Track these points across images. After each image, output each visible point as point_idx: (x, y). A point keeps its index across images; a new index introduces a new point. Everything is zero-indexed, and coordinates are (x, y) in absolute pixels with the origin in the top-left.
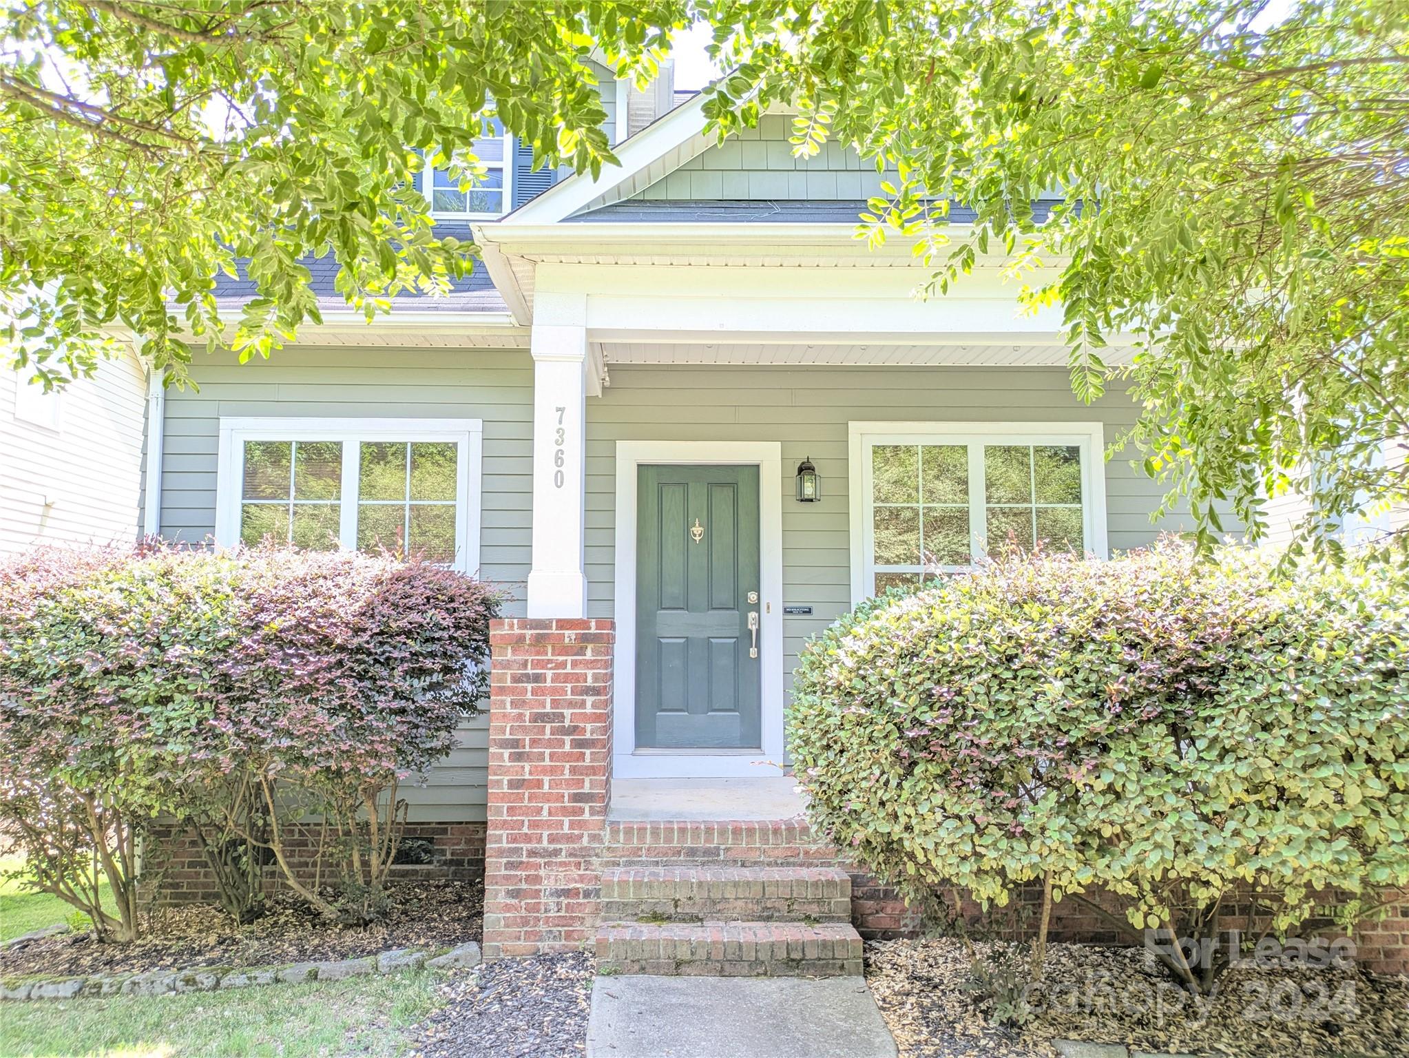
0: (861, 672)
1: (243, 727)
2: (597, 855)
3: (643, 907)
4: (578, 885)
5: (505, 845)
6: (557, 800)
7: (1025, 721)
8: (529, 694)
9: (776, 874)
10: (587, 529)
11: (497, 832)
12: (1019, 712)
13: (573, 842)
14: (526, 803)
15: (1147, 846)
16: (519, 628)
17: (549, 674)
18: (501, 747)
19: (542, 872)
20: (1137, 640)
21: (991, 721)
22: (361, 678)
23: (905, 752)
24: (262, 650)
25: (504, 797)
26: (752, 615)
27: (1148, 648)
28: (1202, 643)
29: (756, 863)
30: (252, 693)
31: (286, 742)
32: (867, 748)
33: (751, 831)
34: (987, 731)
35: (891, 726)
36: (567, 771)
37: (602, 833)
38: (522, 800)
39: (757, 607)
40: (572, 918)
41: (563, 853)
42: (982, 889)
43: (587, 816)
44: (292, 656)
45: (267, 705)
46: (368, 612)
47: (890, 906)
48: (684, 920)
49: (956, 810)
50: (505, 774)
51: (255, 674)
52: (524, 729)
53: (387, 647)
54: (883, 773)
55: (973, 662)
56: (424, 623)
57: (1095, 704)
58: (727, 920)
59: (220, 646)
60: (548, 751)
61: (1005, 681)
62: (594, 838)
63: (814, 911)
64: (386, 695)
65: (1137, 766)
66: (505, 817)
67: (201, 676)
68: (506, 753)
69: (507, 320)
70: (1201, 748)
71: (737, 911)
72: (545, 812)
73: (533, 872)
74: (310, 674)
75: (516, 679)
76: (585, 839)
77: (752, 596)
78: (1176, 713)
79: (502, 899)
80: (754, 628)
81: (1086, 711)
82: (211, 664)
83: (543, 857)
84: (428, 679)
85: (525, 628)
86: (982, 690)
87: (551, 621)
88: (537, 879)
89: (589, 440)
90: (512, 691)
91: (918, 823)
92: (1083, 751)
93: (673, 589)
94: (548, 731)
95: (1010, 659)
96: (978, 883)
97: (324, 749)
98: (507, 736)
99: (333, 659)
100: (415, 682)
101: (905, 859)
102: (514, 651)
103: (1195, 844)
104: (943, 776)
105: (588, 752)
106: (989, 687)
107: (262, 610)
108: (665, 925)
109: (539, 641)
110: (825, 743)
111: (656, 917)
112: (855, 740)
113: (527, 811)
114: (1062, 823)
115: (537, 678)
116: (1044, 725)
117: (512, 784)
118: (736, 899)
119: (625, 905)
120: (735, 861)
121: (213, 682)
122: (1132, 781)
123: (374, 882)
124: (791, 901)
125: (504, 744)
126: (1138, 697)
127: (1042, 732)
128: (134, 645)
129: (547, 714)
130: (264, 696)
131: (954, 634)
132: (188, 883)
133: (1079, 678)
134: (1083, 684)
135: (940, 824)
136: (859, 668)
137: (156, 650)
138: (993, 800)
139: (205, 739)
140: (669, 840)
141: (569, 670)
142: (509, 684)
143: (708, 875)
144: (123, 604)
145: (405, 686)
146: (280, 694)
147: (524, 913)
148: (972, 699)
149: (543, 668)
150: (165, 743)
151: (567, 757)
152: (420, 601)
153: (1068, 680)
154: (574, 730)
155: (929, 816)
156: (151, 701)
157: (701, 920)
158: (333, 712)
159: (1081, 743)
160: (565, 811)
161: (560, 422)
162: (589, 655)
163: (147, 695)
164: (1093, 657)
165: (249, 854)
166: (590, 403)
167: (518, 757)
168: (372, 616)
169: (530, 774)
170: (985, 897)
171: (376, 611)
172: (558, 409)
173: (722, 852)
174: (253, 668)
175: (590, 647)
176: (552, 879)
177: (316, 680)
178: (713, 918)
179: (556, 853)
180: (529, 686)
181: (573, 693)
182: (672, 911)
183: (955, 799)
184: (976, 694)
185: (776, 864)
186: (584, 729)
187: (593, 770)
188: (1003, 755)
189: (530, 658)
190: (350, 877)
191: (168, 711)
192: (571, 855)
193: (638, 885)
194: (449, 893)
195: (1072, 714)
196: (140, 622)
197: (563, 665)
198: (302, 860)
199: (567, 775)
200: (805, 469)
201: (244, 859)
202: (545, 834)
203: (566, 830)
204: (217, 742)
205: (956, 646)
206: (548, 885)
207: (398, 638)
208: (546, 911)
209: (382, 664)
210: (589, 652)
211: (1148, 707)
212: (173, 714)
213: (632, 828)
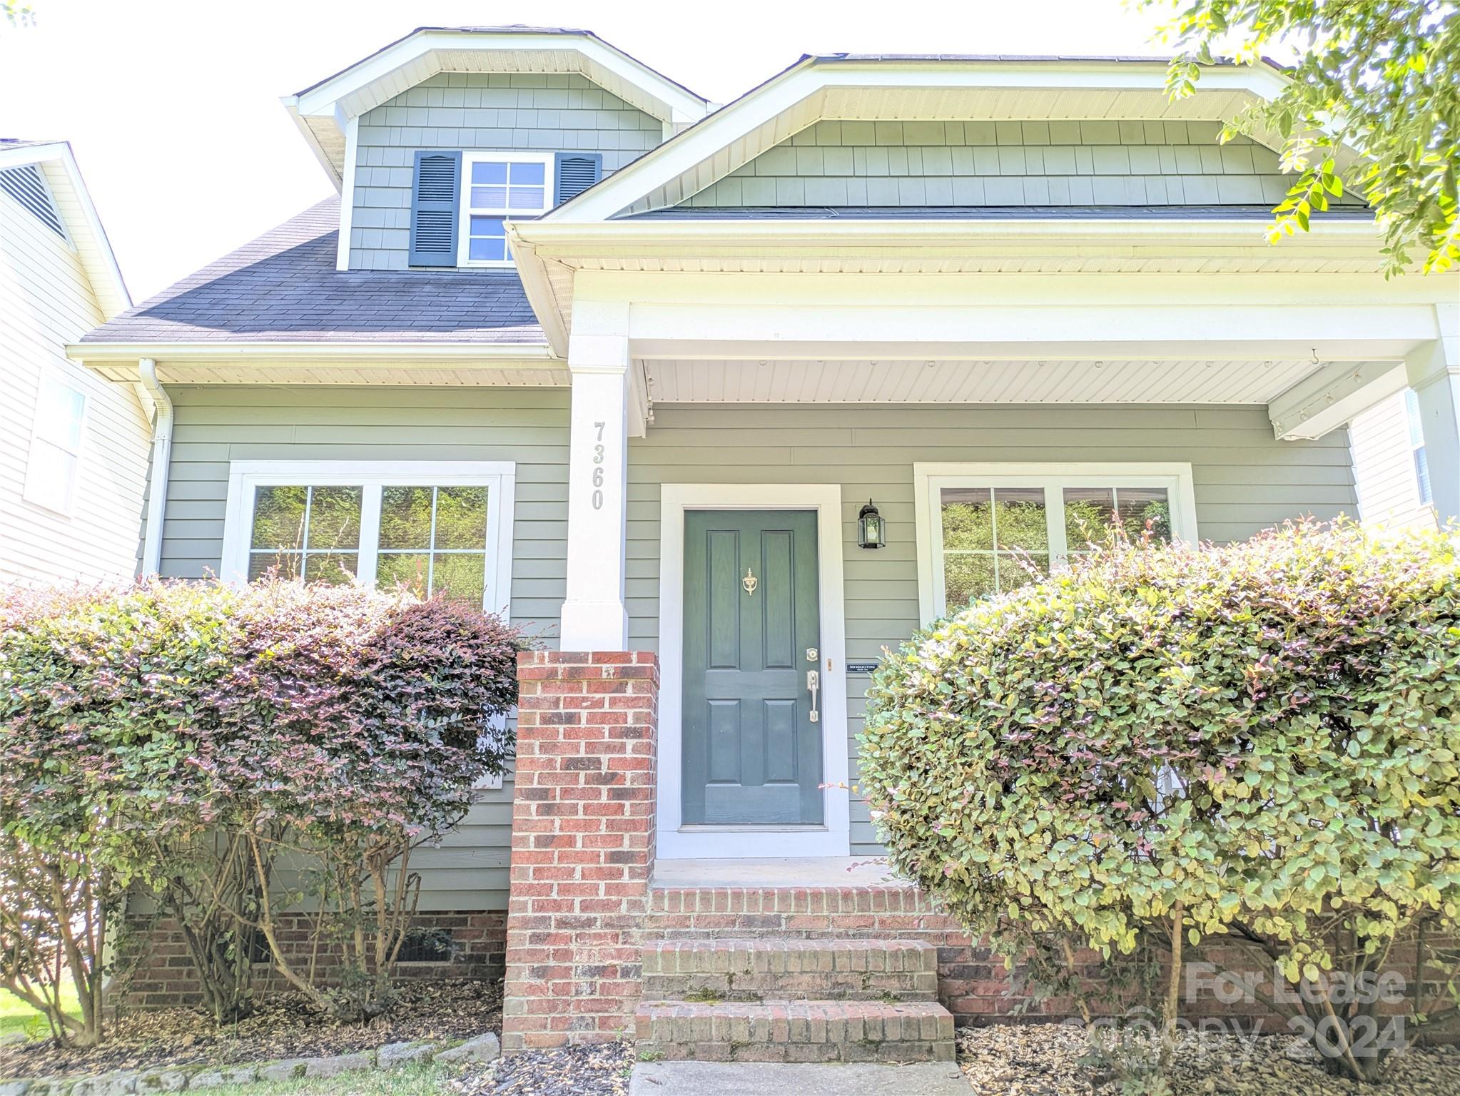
0: (947, 675)
1: (229, 770)
2: (637, 926)
3: (691, 983)
4: (615, 962)
5: (530, 914)
6: (591, 861)
7: (1147, 718)
8: (561, 736)
9: (848, 945)
10: (629, 559)
11: (522, 899)
12: (1139, 708)
13: (610, 910)
14: (555, 863)
15: (1306, 863)
16: (551, 661)
17: (584, 714)
18: (528, 798)
19: (573, 946)
20: (1277, 619)
21: (1106, 719)
22: (369, 714)
23: (1004, 761)
24: (255, 680)
25: (530, 857)
26: (812, 674)
27: (1290, 627)
28: (1355, 618)
29: (823, 935)
30: (241, 729)
31: (278, 786)
32: (958, 761)
33: (817, 896)
34: (1102, 732)
35: (986, 733)
36: (603, 827)
37: (644, 899)
38: (551, 860)
39: (817, 665)
40: (607, 1001)
41: (598, 923)
42: (1103, 928)
43: (626, 878)
44: (289, 687)
45: (259, 742)
46: (380, 642)
47: (983, 987)
48: (740, 999)
49: (1069, 828)
50: (532, 829)
51: (246, 708)
52: (554, 777)
53: (399, 682)
54: (978, 789)
55: (1081, 654)
56: (443, 657)
57: (1231, 693)
58: (791, 998)
59: (208, 677)
60: (581, 803)
61: (1122, 673)
62: (634, 905)
63: (894, 986)
64: (397, 735)
65: (1289, 766)
66: (531, 881)
67: (184, 711)
68: (534, 805)
69: (544, 351)
70: (1365, 740)
71: (804, 986)
72: (578, 875)
73: (562, 946)
74: (309, 709)
75: (546, 720)
76: (624, 907)
77: (812, 653)
78: (1331, 699)
79: (526, 979)
80: (814, 688)
81: (1221, 703)
82: (195, 696)
83: (575, 928)
84: (445, 720)
85: (557, 661)
86: (1094, 684)
87: (587, 654)
88: (567, 955)
89: (631, 483)
90: (541, 733)
91: (1022, 848)
92: (1221, 750)
93: (723, 646)
94: (582, 779)
95: (1125, 648)
96: (1099, 922)
97: (322, 795)
98: (535, 785)
99: (337, 692)
100: (431, 724)
101: (1007, 900)
102: (544, 687)
103: (1366, 858)
104: (1049, 790)
105: (627, 803)
106: (1102, 681)
107: (259, 637)
108: (717, 1003)
109: (573, 675)
110: (906, 760)
111: (707, 995)
112: (942, 754)
113: (557, 874)
114: (1200, 838)
115: (570, 719)
116: (1172, 720)
117: (540, 841)
118: (802, 972)
119: (671, 980)
120: (799, 933)
121: (198, 716)
122: (1282, 783)
123: (379, 970)
124: (866, 975)
125: (532, 794)
126: (1284, 682)
127: (1169, 728)
128: (110, 676)
129: (581, 760)
130: (255, 732)
131: (1056, 625)
132: (169, 984)
133: (1210, 664)
134: (1216, 672)
135: (1050, 848)
136: (946, 671)
137: (134, 682)
138: (1113, 816)
139: (184, 783)
140: (721, 907)
141: (606, 709)
142: (538, 725)
143: (768, 946)
144: (102, 634)
145: (418, 726)
146: (272, 731)
147: (551, 996)
148: (1082, 694)
149: (577, 707)
150: (139, 788)
151: (604, 809)
152: (439, 634)
153: (1198, 667)
154: (612, 777)
155: (1036, 839)
156: (125, 741)
157: (760, 999)
158: (334, 753)
159: (1218, 740)
160: (601, 873)
161: (600, 438)
162: (630, 692)
163: (122, 734)
164: (1226, 640)
165: (238, 941)
166: (632, 444)
167: (547, 810)
168: (384, 647)
169: (561, 829)
170: (1106, 940)
171: (389, 642)
172: (597, 425)
173: (783, 922)
174: (243, 701)
175: (631, 682)
176: (584, 954)
177: (316, 716)
178: (774, 997)
179: (590, 923)
180: (561, 728)
181: (611, 736)
182: (726, 987)
183: (1067, 816)
184: (1087, 689)
185: (847, 935)
186: (623, 777)
187: (633, 825)
188: (1124, 758)
189: (562, 696)
190: (351, 963)
191: (146, 751)
192: (607, 925)
193: (686, 956)
194: (466, 991)
195: (1205, 706)
196: (120, 652)
197: (600, 703)
198: (301, 955)
199: (603, 831)
200: (868, 512)
201: (231, 947)
202: (578, 900)
203: (602, 895)
204: (197, 786)
205: (1060, 637)
206: (580, 961)
207: (413, 673)
208: (577, 993)
209: (393, 701)
210: (629, 689)
211: (1295, 694)
212: (150, 755)
213: (679, 893)
